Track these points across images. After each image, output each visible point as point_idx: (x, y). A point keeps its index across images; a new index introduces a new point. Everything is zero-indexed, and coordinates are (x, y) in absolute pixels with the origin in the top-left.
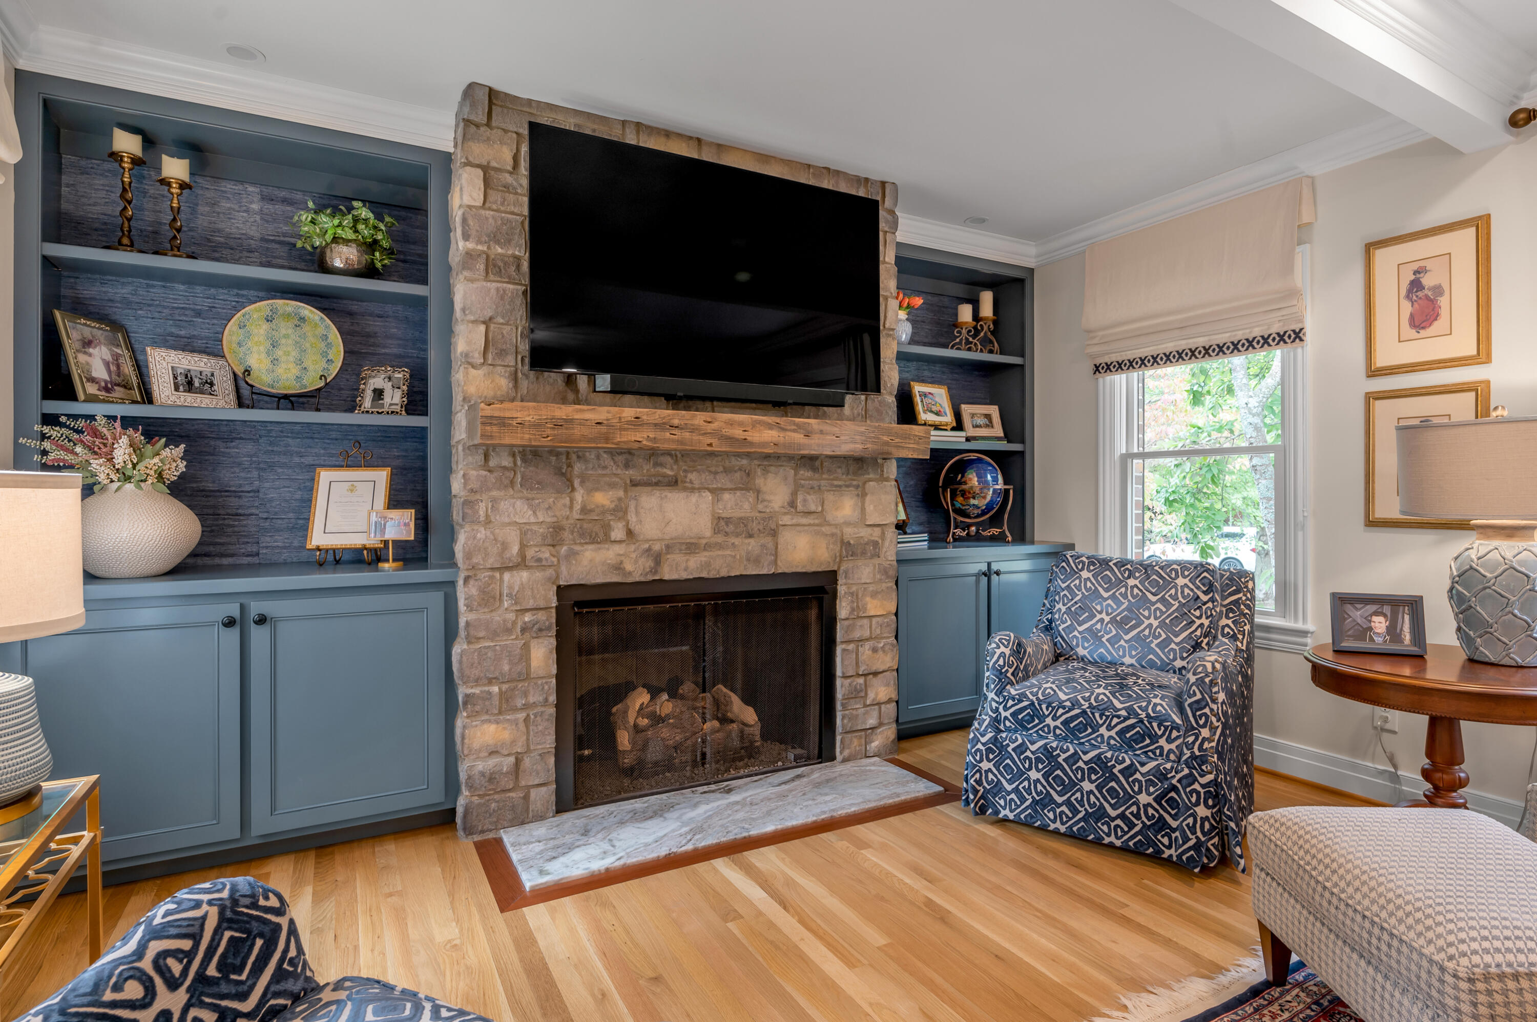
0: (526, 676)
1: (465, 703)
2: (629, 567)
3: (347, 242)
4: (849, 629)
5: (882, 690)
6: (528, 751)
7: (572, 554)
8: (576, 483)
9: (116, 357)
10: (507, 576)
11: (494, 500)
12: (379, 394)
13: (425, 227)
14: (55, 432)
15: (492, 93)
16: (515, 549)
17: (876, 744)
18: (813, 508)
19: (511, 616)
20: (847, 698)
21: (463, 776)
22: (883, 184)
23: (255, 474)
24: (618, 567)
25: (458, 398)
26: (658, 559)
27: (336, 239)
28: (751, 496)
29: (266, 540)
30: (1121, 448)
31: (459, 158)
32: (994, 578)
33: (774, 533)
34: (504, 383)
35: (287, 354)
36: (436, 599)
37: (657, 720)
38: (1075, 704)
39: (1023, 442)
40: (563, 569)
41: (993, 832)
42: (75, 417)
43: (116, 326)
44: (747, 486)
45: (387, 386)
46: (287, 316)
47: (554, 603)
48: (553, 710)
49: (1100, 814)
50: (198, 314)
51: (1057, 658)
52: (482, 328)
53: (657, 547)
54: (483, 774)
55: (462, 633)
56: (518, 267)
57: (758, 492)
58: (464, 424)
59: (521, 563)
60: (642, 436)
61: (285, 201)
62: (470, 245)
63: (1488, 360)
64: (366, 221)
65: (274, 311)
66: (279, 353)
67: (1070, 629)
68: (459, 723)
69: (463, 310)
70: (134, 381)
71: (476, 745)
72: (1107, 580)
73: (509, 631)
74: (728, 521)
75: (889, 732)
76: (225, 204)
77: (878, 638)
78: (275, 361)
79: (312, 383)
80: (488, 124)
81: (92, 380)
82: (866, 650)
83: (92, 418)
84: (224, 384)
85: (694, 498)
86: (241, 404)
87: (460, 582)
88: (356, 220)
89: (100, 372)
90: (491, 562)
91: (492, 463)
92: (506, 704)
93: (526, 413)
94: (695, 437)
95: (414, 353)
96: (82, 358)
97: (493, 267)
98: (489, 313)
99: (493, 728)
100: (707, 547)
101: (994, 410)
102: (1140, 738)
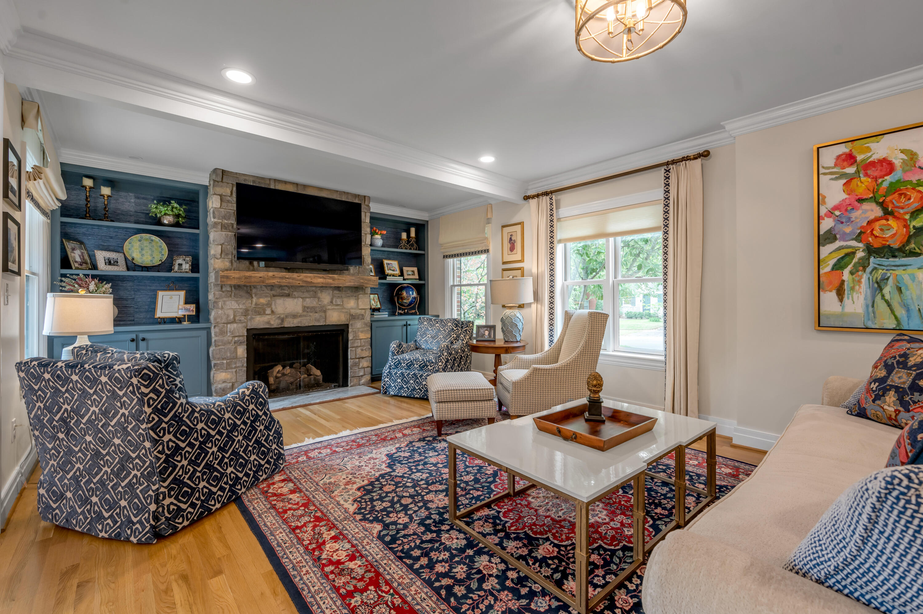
0: (236, 358)
1: (214, 366)
2: (272, 322)
3: (169, 215)
4: (353, 343)
5: (365, 363)
6: (237, 381)
7: (252, 318)
8: (253, 296)
9: (82, 253)
10: (229, 326)
11: (224, 301)
12: (180, 265)
13: (198, 207)
14: (66, 280)
15: (223, 171)
16: (232, 317)
17: (363, 381)
18: (339, 303)
19: (231, 338)
20: (352, 366)
21: (213, 389)
22: (365, 197)
23: (133, 293)
24: (268, 323)
25: (211, 269)
26: (283, 320)
27: (165, 214)
28: (316, 300)
29: (137, 316)
30: (451, 283)
31: (211, 191)
32: (409, 327)
33: (325, 312)
34: (227, 264)
35: (147, 252)
36: (204, 333)
37: (284, 375)
38: (410, 359)
39: (424, 280)
40: (249, 323)
41: (387, 398)
42: (72, 275)
43: (81, 243)
44: (315, 296)
45: (184, 263)
46: (147, 239)
47: (246, 334)
48: (245, 369)
49: (414, 389)
50: (111, 238)
51: (417, 349)
52: (220, 247)
53: (282, 316)
54: (220, 388)
55: (213, 344)
56: (233, 227)
57: (319, 298)
58: (214, 277)
59: (234, 321)
60: (275, 281)
61: (143, 198)
62: (216, 220)
63: (523, 262)
64: (176, 208)
65: (142, 237)
66: (144, 252)
67: (421, 340)
68: (212, 373)
69: (214, 241)
70: (89, 261)
71: (218, 379)
72: (431, 324)
73: (230, 343)
74: (308, 308)
75: (368, 377)
76: (121, 200)
77: (363, 346)
78: (143, 255)
79: (157, 262)
80: (222, 181)
81: (76, 262)
82: (359, 350)
83: (78, 275)
84: (122, 261)
85: (296, 300)
86: (128, 269)
87: (213, 328)
88: (173, 208)
89: (78, 259)
90: (223, 321)
91: (224, 289)
92: (229, 367)
93: (235, 274)
94: (294, 281)
95: (193, 250)
96: (73, 254)
97: (224, 227)
98: (222, 242)
99: (224, 374)
100: (300, 316)
101: (415, 269)
102: (424, 367)
